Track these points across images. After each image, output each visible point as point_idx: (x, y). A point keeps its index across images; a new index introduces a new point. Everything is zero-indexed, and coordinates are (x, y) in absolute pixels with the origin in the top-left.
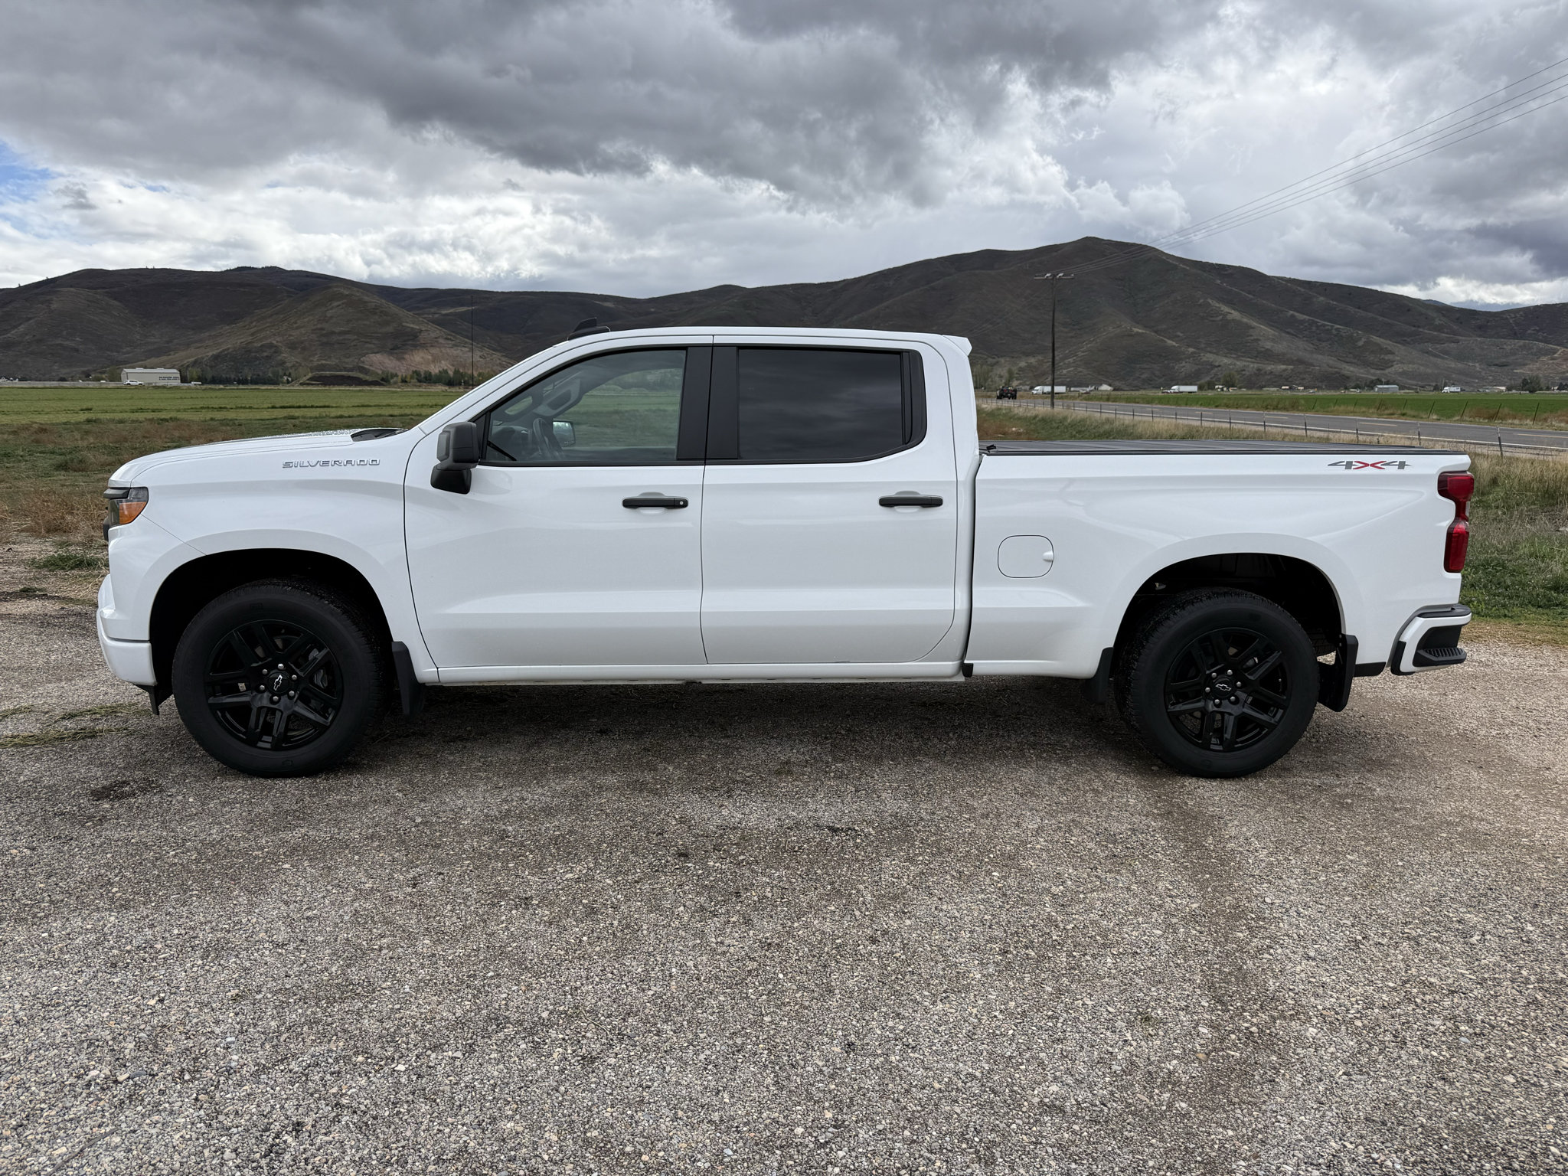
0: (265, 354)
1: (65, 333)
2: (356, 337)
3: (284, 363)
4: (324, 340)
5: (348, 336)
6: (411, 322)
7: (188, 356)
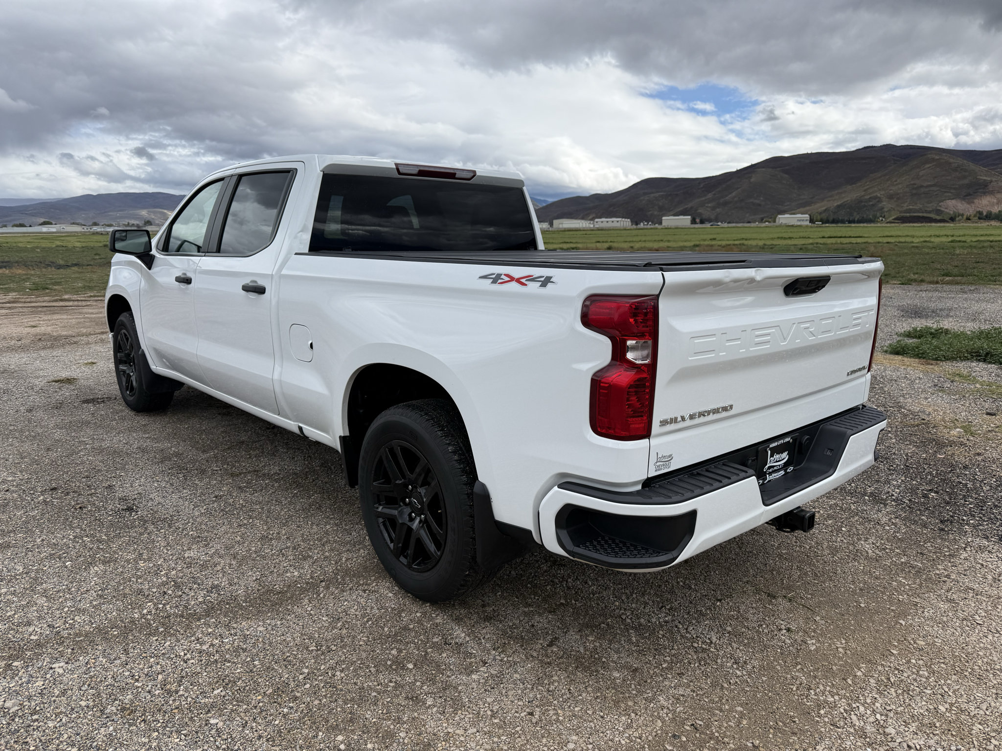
0: (871, 203)
1: (755, 195)
2: (938, 189)
3: (883, 208)
4: (914, 192)
5: (932, 188)
6: (983, 174)
7: (819, 207)
